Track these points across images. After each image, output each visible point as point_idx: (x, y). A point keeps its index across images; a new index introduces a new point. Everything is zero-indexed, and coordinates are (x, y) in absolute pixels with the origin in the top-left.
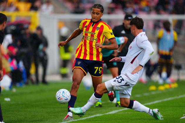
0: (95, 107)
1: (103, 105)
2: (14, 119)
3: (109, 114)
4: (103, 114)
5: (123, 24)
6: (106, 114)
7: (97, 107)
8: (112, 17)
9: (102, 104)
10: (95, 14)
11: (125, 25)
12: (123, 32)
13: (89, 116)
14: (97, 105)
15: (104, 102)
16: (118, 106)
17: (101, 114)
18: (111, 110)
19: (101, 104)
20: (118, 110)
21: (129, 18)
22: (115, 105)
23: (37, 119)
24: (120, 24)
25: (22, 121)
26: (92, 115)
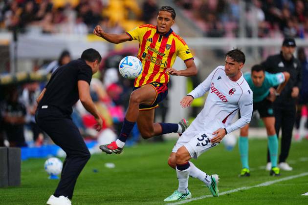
0: (239, 176)
1: (251, 174)
2: (119, 194)
3: (261, 187)
4: (251, 187)
5: (281, 52)
6: (256, 186)
7: (242, 176)
8: (266, 42)
9: (250, 172)
10: (164, 20)
11: (284, 55)
12: (281, 65)
13: (230, 189)
14: (243, 173)
15: (252, 169)
16: (274, 175)
17: (249, 186)
18: (264, 181)
19: (248, 171)
20: (274, 180)
21: (290, 43)
22: (269, 174)
23: (154, 194)
24: (277, 52)
25: (131, 197)
26: (235, 188)
